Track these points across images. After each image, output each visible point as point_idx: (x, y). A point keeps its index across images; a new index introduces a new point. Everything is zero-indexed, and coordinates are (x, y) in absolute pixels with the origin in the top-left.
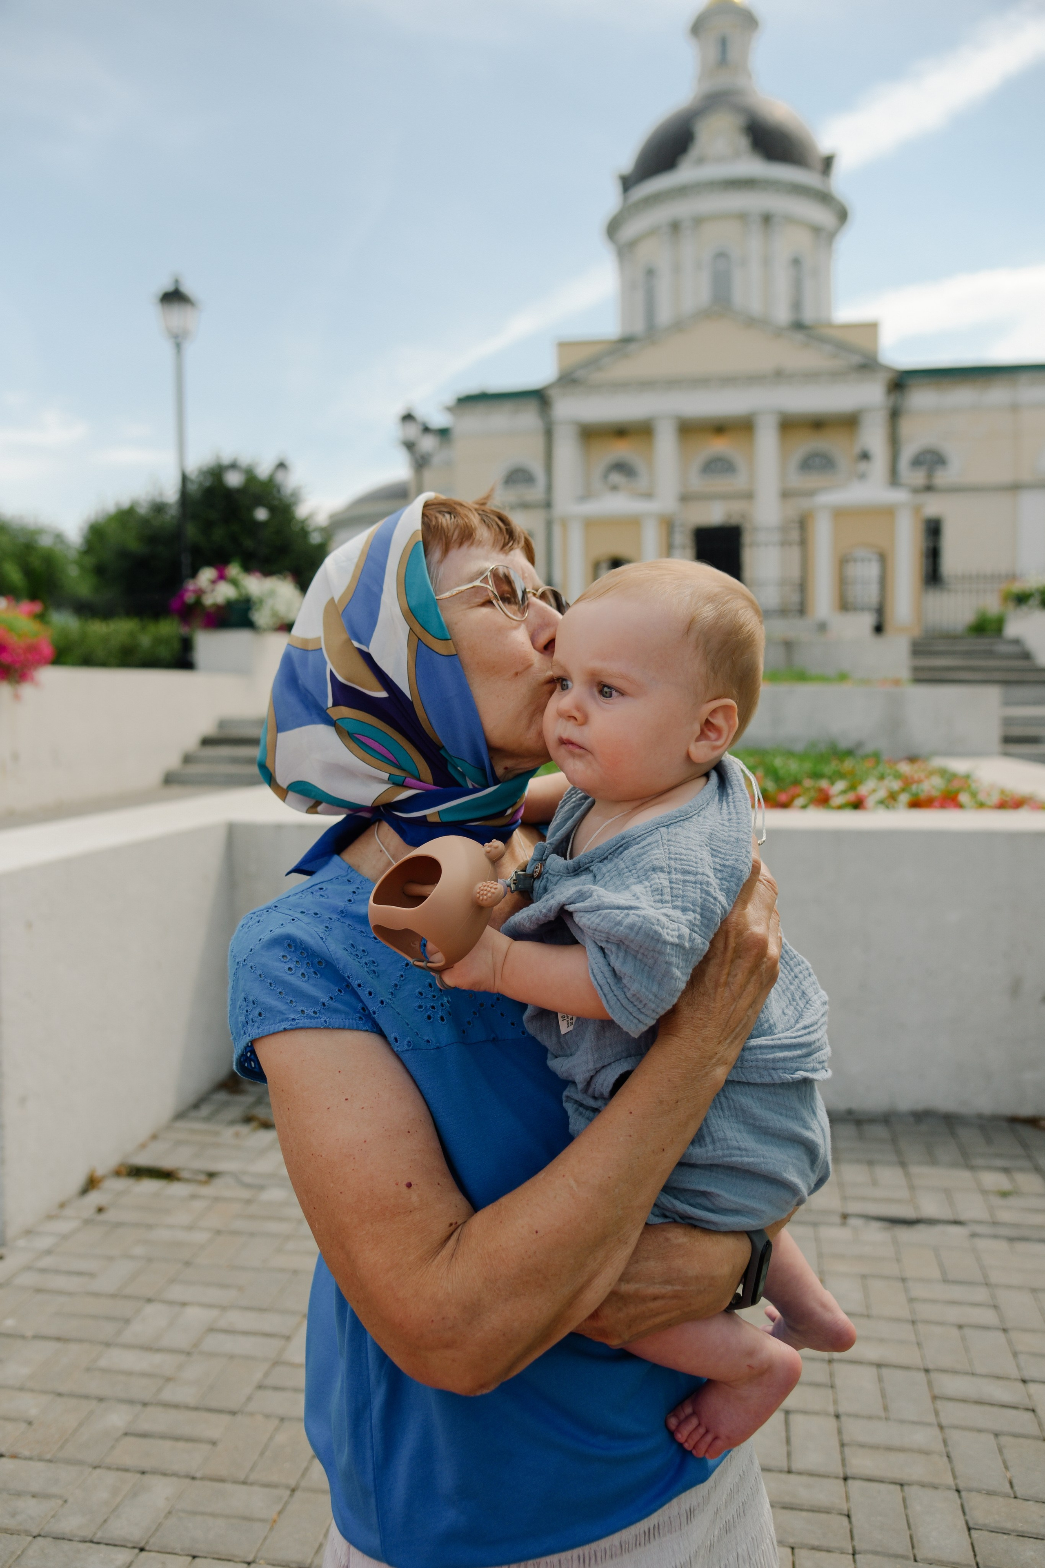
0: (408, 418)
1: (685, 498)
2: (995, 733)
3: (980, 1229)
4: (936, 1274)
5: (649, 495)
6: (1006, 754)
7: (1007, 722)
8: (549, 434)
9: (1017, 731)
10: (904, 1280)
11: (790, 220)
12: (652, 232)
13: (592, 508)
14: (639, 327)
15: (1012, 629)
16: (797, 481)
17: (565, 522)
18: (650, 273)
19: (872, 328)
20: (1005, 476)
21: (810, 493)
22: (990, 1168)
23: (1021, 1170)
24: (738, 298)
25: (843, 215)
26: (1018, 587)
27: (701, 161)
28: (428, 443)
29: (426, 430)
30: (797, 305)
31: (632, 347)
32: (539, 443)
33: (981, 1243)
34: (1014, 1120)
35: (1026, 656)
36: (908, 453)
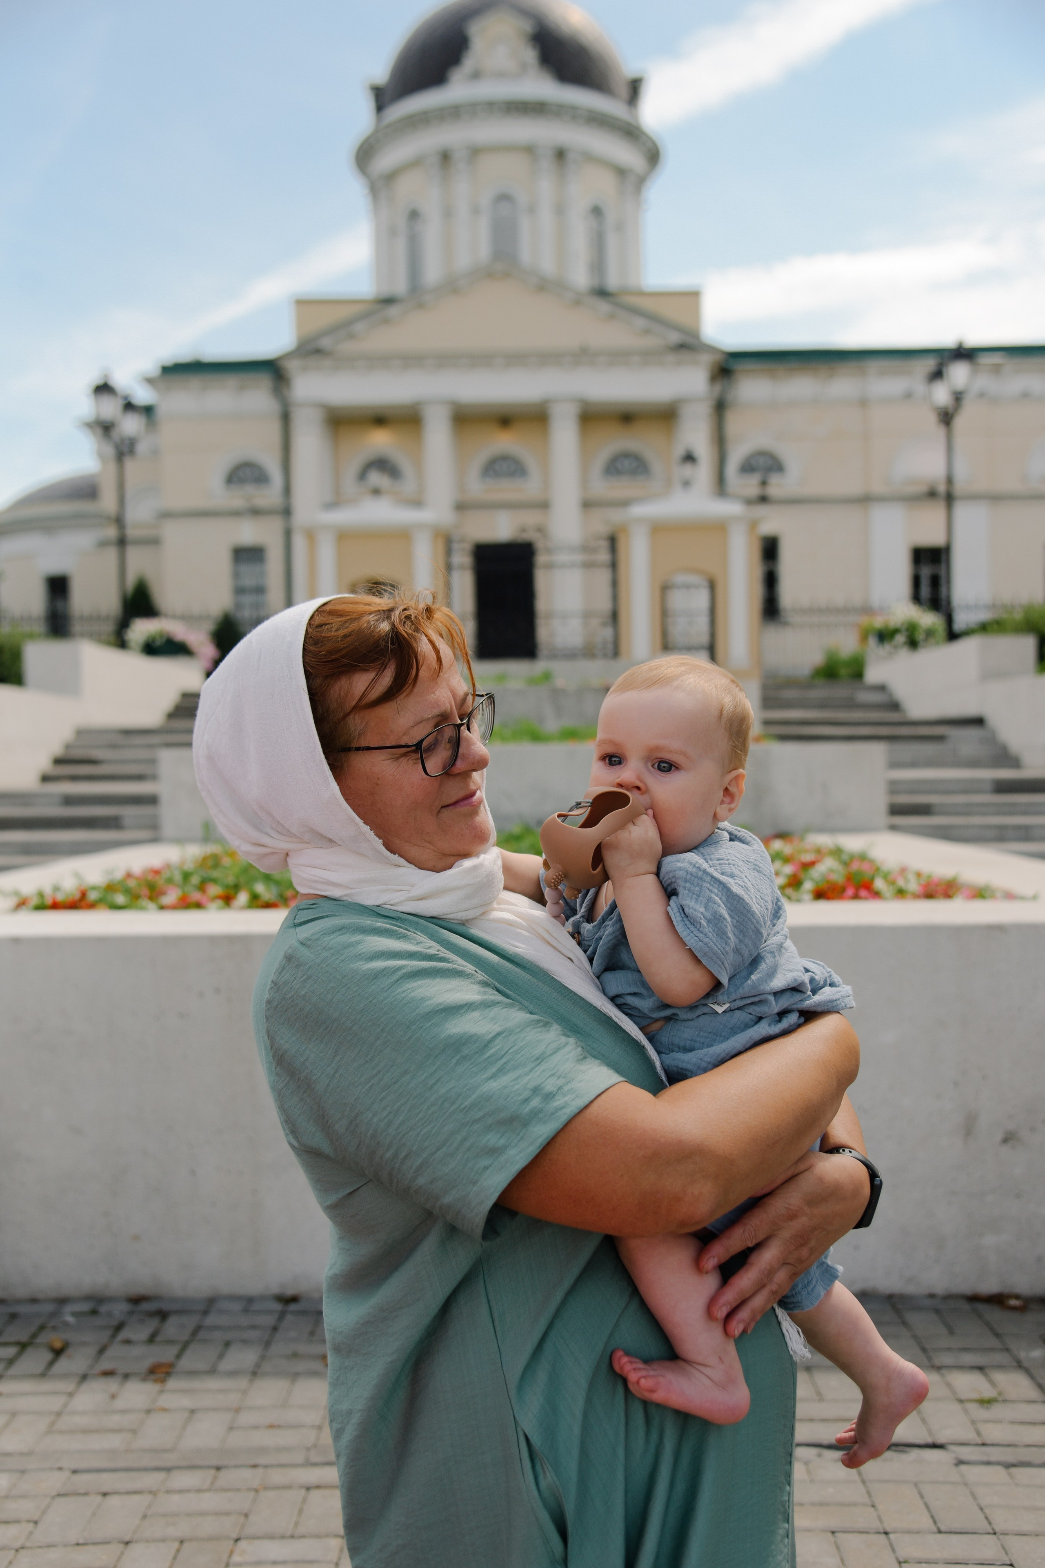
0: (104, 389)
1: (461, 507)
2: (881, 801)
3: (965, 1453)
4: (926, 1522)
5: (417, 503)
6: (893, 828)
7: (894, 787)
8: (286, 418)
9: (904, 799)
10: (886, 1533)
11: (590, 158)
12: (416, 163)
13: (344, 516)
14: (400, 287)
15: (874, 674)
16: (601, 488)
17: (311, 536)
18: (414, 215)
19: (693, 296)
20: (855, 488)
21: (625, 503)
22: (960, 1368)
23: (1000, 1367)
24: (526, 256)
25: (653, 156)
26: (878, 622)
27: (476, 75)
28: (131, 425)
29: (129, 406)
30: (598, 265)
31: (393, 311)
32: (274, 430)
33: (973, 1473)
34: (974, 1299)
35: (895, 706)
36: (736, 457)
